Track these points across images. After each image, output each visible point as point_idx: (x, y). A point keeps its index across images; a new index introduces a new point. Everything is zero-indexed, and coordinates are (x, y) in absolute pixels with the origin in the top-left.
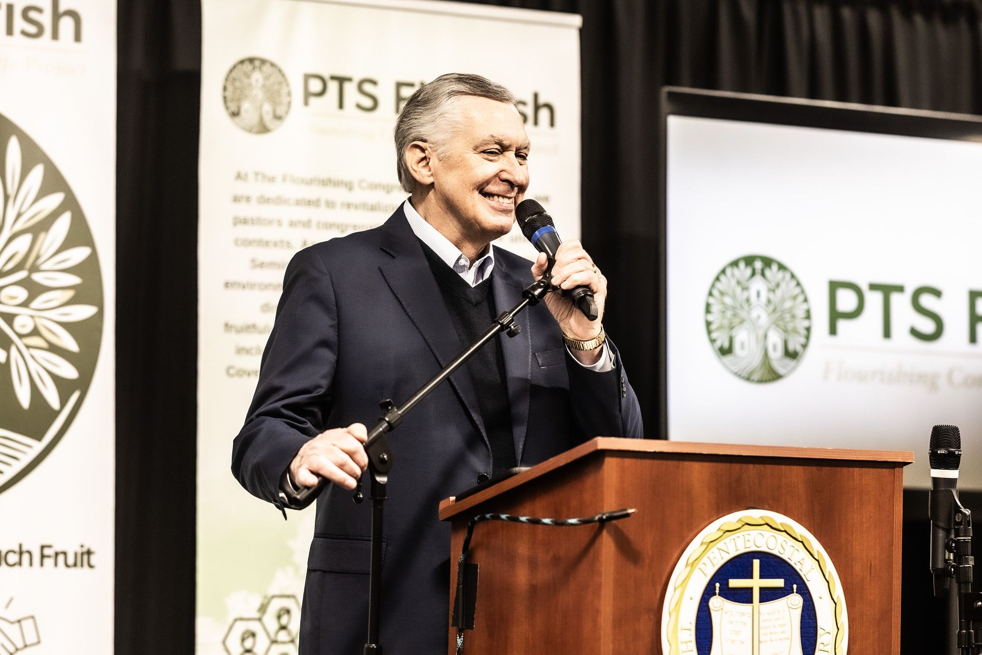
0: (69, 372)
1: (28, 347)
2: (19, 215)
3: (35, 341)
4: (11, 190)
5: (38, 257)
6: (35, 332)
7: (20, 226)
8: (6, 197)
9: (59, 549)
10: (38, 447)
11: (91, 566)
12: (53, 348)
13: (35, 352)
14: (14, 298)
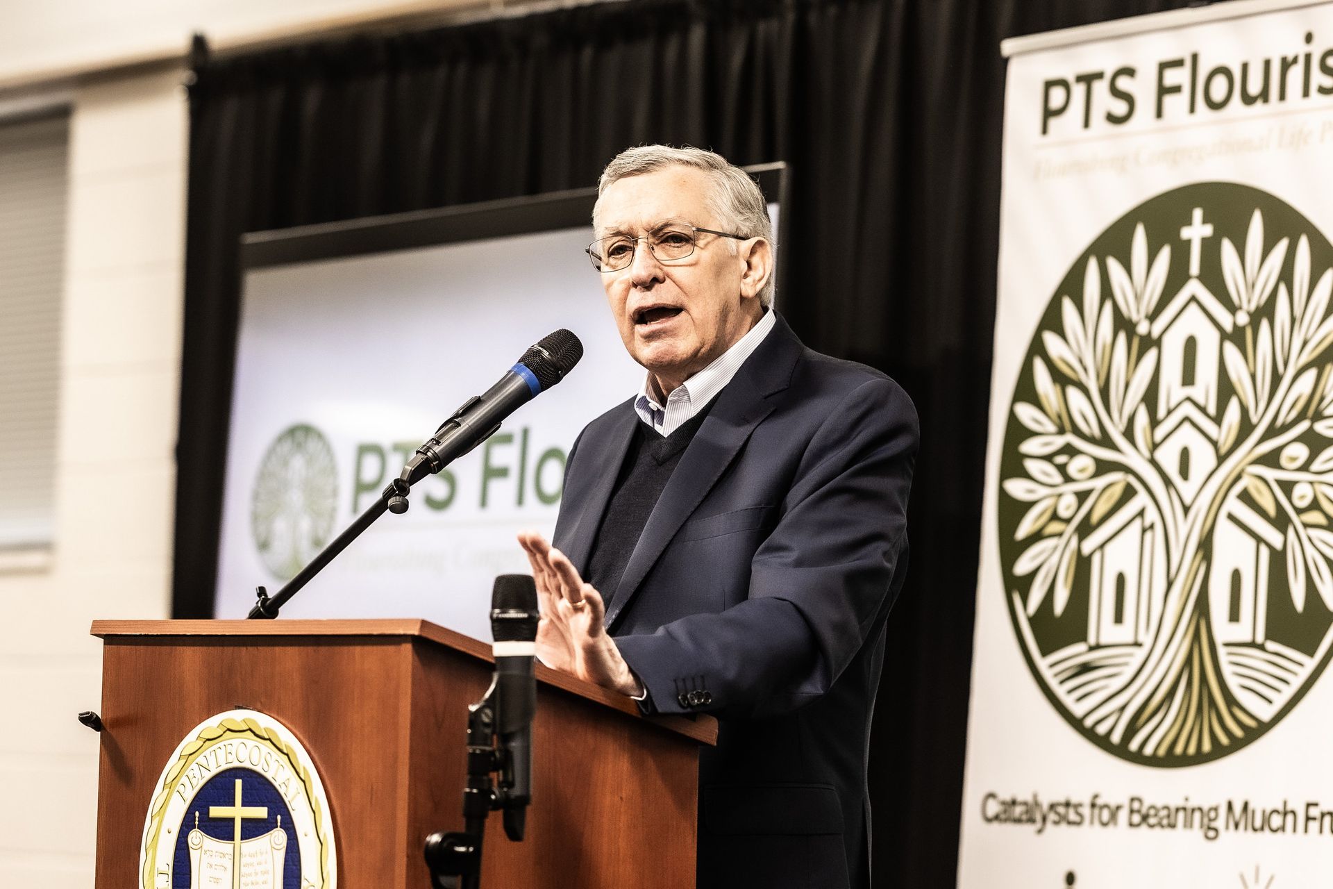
14: (1293, 459)
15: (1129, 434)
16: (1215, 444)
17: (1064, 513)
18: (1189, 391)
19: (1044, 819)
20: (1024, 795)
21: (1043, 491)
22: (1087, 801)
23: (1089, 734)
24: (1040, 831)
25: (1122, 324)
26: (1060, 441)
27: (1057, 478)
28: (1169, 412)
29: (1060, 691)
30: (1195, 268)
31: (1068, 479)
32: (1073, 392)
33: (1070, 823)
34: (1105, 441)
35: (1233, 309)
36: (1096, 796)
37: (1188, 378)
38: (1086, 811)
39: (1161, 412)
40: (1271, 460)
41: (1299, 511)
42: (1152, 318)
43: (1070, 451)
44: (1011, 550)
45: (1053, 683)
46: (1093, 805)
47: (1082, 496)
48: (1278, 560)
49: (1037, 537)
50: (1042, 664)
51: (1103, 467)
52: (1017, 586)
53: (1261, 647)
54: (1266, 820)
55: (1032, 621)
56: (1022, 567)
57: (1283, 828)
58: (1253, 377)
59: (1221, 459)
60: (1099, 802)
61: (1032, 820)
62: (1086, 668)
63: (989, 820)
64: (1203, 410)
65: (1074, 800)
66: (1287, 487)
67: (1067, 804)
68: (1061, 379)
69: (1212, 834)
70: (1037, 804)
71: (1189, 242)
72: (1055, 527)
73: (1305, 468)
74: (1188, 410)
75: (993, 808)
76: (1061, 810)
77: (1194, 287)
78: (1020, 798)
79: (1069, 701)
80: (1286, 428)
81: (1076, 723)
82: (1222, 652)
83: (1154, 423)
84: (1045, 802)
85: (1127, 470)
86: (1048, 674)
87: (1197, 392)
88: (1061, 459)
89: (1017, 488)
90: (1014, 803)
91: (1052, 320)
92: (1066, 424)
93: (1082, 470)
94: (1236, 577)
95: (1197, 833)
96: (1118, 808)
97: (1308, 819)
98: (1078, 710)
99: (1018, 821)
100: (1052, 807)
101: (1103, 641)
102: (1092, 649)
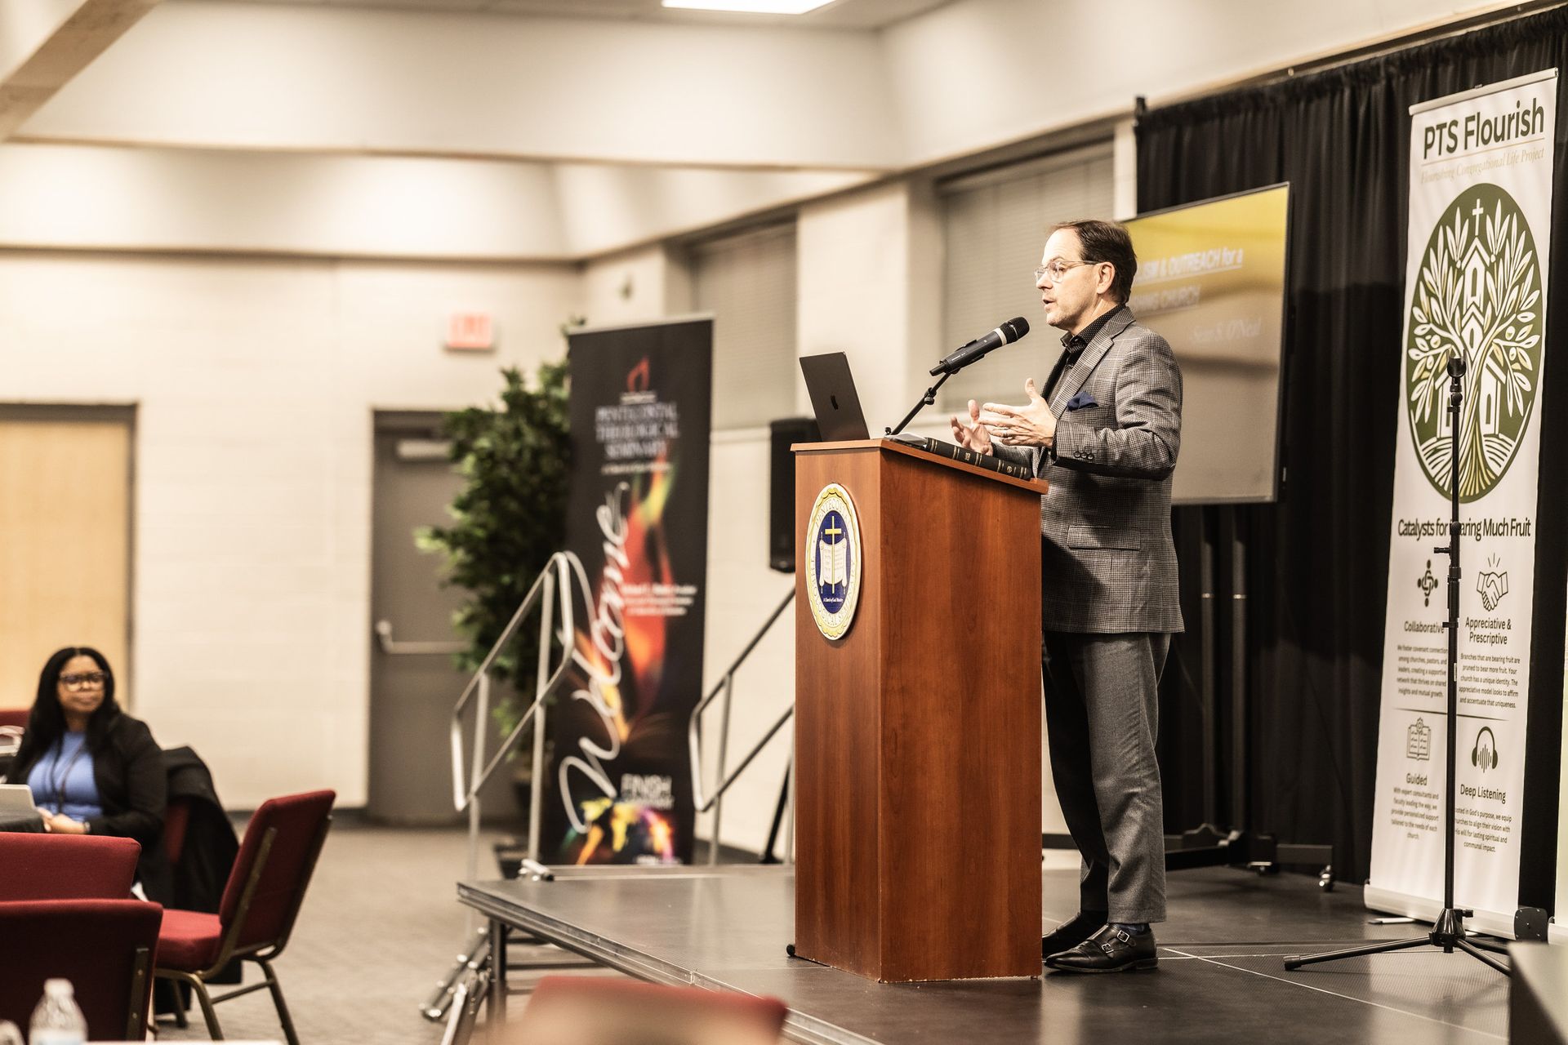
0: (1528, 387)
1: (1514, 370)
2: (1515, 271)
3: (1517, 366)
4: (1512, 256)
5: (1520, 302)
6: (1517, 360)
7: (1514, 281)
8: (1511, 258)
9: (1518, 521)
10: (1514, 444)
11: (1529, 535)
12: (1524, 371)
13: (1517, 374)
14: (1510, 335)
15: (1453, 323)
16: (1482, 327)
17: (1429, 367)
18: (1474, 299)
19: (1420, 533)
20: (1413, 521)
21: (1422, 355)
22: (1435, 523)
23: (1436, 485)
24: (1418, 539)
25: (1452, 263)
26: (1428, 327)
27: (1427, 349)
28: (1467, 310)
29: (1426, 463)
30: (1477, 234)
31: (1431, 348)
32: (1433, 300)
33: (1430, 534)
34: (1444, 327)
35: (1490, 254)
36: (1439, 519)
37: (1474, 294)
38: (1435, 527)
39: (1464, 313)
40: (1501, 336)
41: (1512, 363)
42: (1462, 259)
43: (1431, 333)
44: (1411, 387)
45: (1424, 458)
46: (1438, 524)
47: (1436, 357)
48: (1504, 387)
49: (1419, 380)
50: (1420, 448)
51: (1445, 341)
52: (1412, 406)
53: (1497, 437)
54: (1498, 529)
55: (1416, 424)
56: (1414, 397)
57: (1503, 533)
58: (1497, 290)
59: (1485, 335)
60: (1440, 522)
61: (1416, 534)
62: (1436, 450)
63: (1401, 534)
64: (1478, 308)
65: (1431, 523)
66: (1508, 349)
67: (1428, 524)
68: (1430, 294)
69: (1478, 538)
70: (1418, 524)
71: (1475, 216)
72: (1426, 374)
73: (1513, 340)
74: (1473, 309)
75: (1403, 528)
76: (1426, 527)
77: (1477, 242)
78: (1411, 523)
79: (1429, 468)
80: (1508, 317)
81: (1431, 479)
82: (1484, 439)
83: (1462, 317)
84: (1420, 523)
85: (1453, 343)
86: (1422, 454)
87: (1476, 299)
88: (1428, 337)
89: (1413, 353)
90: (1409, 524)
91: (1426, 263)
92: (1431, 320)
93: (1436, 343)
94: (1489, 396)
95: (1473, 537)
96: (1447, 525)
97: (1513, 527)
98: (1433, 473)
99: (1411, 534)
100: (1423, 525)
101: (1442, 436)
102: (1439, 440)
